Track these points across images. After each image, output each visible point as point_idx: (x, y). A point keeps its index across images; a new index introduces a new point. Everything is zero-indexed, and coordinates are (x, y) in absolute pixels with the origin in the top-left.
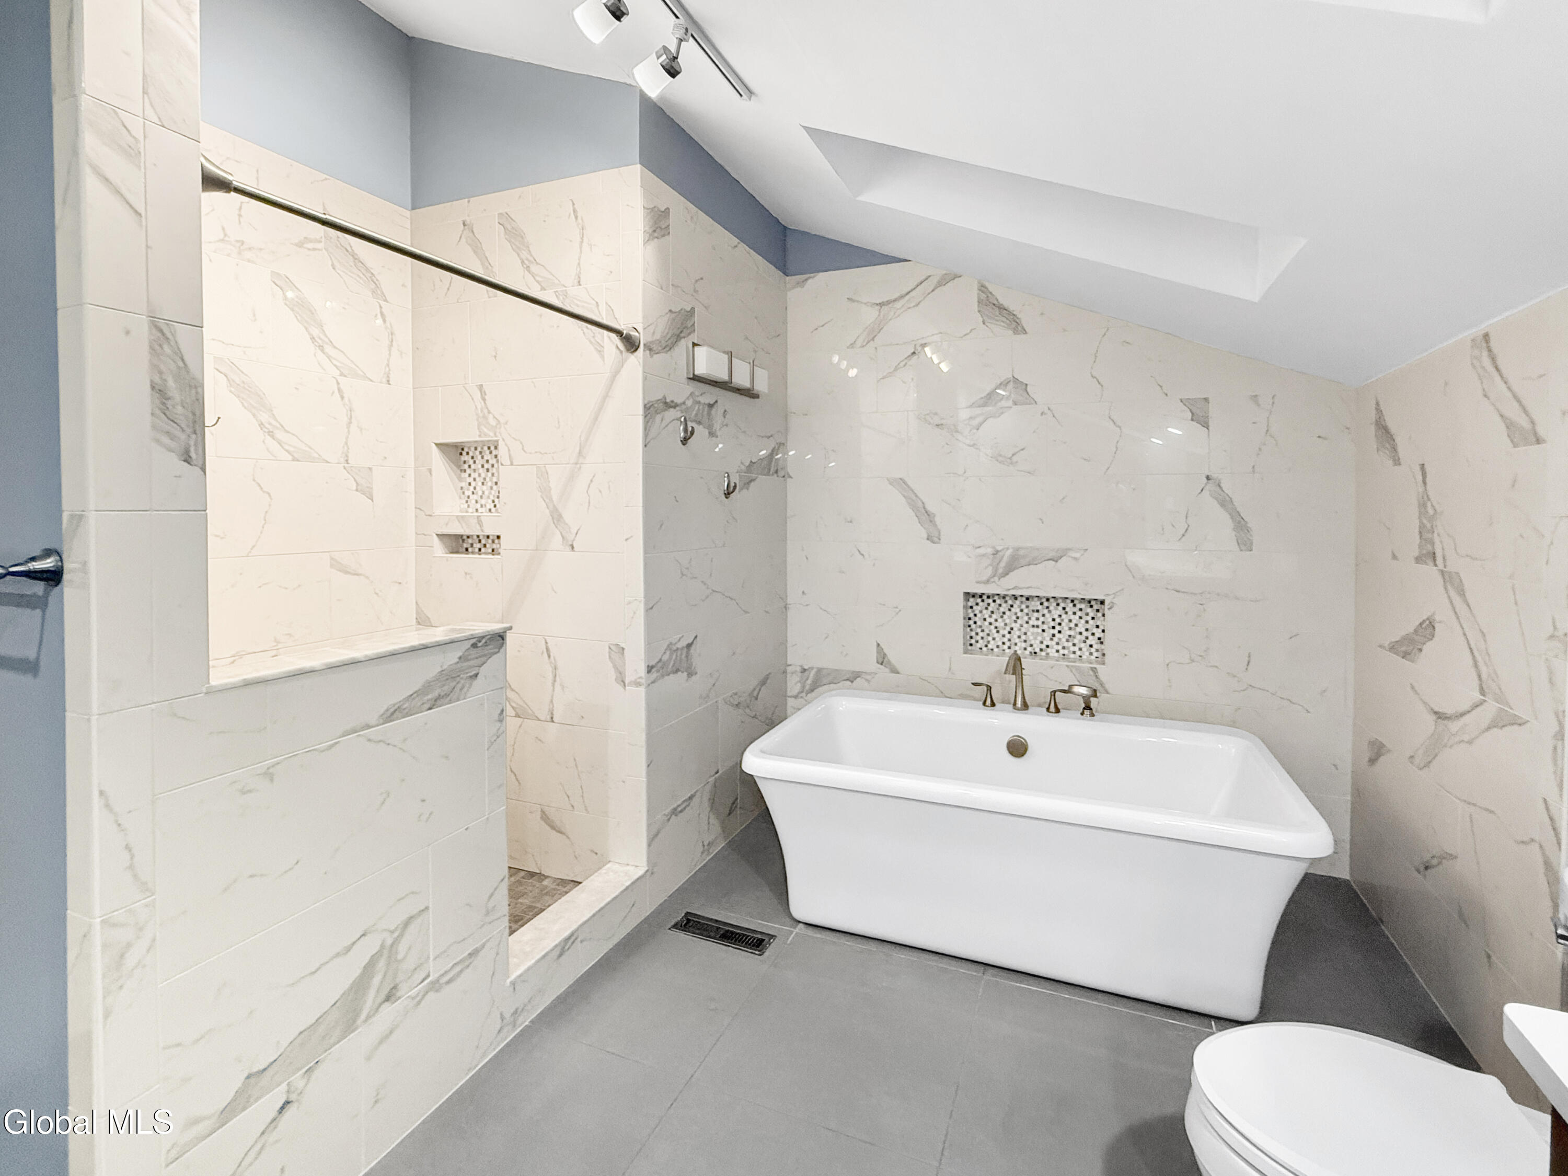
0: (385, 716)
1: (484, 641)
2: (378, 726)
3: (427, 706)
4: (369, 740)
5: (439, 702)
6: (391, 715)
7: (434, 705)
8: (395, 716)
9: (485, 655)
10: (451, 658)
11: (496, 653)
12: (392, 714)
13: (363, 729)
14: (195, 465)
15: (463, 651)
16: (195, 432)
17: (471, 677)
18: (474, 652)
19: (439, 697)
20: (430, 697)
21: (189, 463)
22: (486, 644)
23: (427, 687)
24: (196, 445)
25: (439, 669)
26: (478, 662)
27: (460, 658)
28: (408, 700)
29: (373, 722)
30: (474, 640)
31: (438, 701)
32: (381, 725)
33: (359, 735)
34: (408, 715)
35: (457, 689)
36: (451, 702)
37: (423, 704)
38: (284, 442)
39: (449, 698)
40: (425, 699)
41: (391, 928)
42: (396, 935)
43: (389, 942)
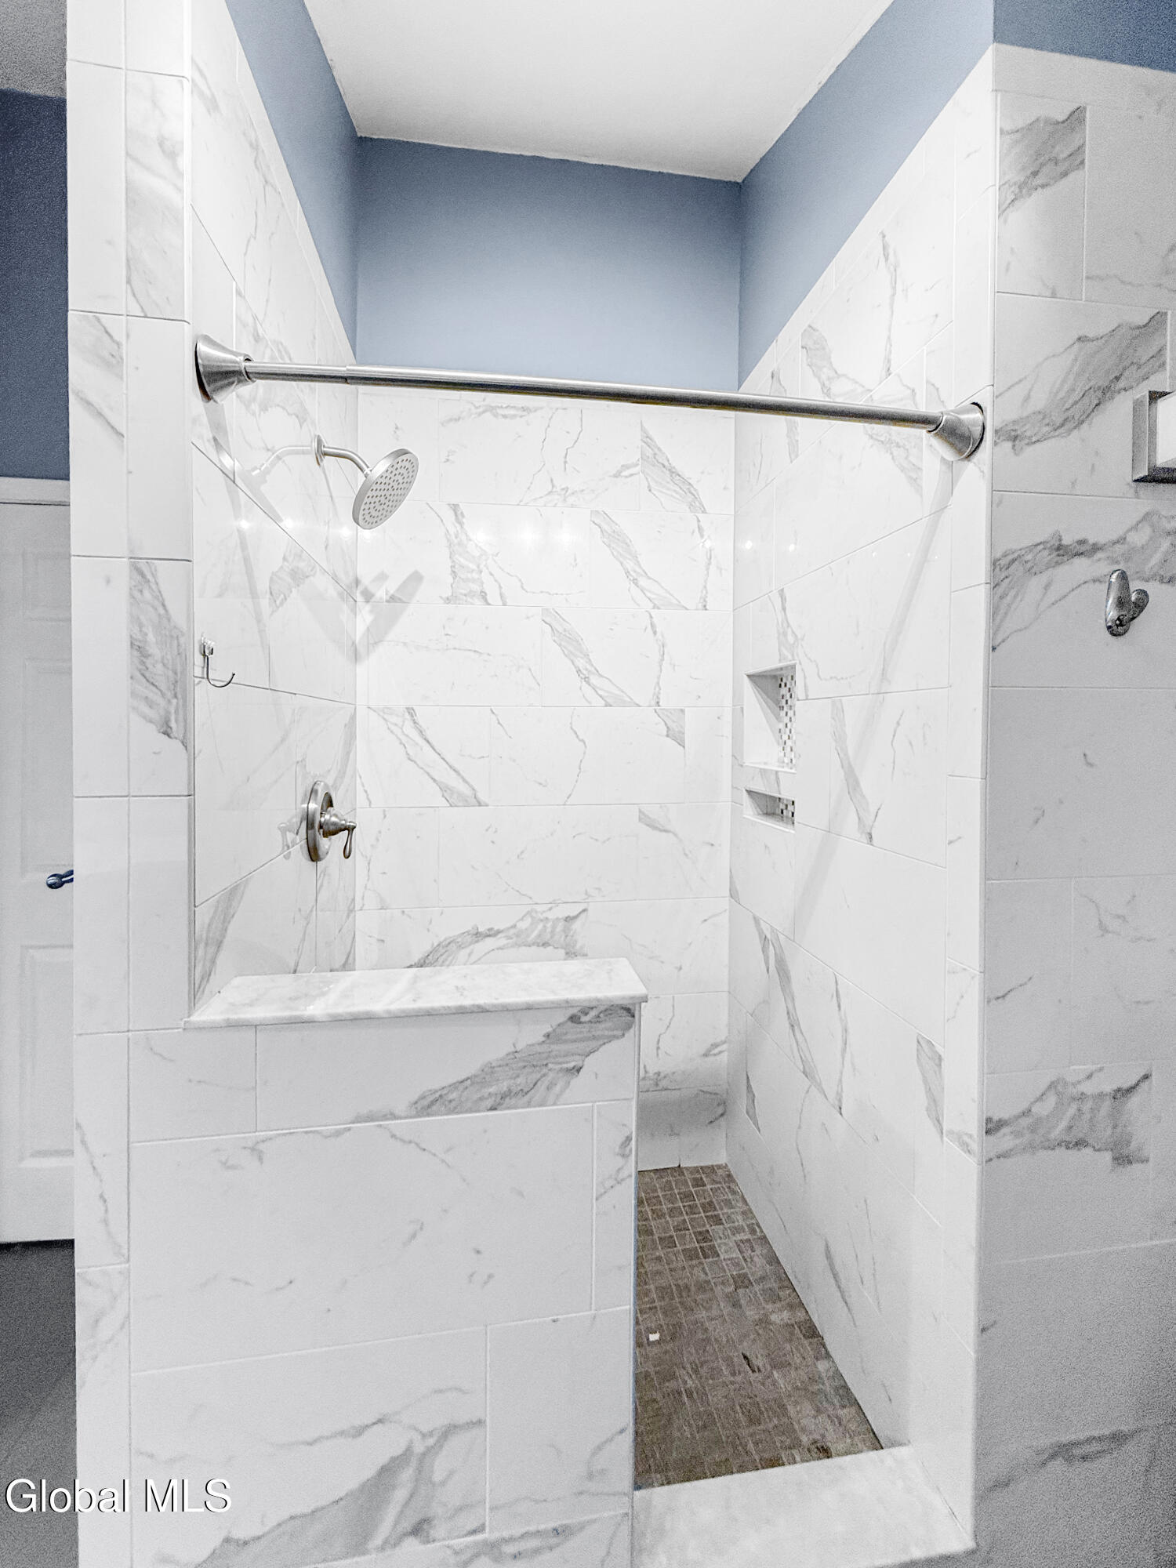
0: (419, 1106)
1: (593, 1013)
2: (406, 1118)
3: (489, 1103)
4: (393, 1136)
5: (507, 1102)
6: (430, 1104)
7: (499, 1104)
8: (434, 1108)
9: (594, 1038)
10: (531, 1035)
11: (617, 1037)
12: (433, 1103)
13: (385, 1118)
14: (176, 738)
15: (555, 1024)
16: (176, 696)
17: (568, 1070)
18: (574, 1030)
19: (510, 1093)
20: (493, 1089)
21: (169, 736)
22: (597, 1020)
23: (488, 1073)
24: (176, 712)
25: (510, 1049)
26: (581, 1047)
27: (548, 1036)
28: (456, 1088)
29: (401, 1111)
30: (575, 1011)
31: (507, 1100)
32: (411, 1117)
33: (380, 1126)
34: (453, 1111)
35: (542, 1087)
36: (529, 1104)
37: (481, 1099)
38: (598, 688)
39: (527, 1098)
40: (486, 1091)
41: (425, 1429)
42: (431, 1441)
43: (419, 1448)
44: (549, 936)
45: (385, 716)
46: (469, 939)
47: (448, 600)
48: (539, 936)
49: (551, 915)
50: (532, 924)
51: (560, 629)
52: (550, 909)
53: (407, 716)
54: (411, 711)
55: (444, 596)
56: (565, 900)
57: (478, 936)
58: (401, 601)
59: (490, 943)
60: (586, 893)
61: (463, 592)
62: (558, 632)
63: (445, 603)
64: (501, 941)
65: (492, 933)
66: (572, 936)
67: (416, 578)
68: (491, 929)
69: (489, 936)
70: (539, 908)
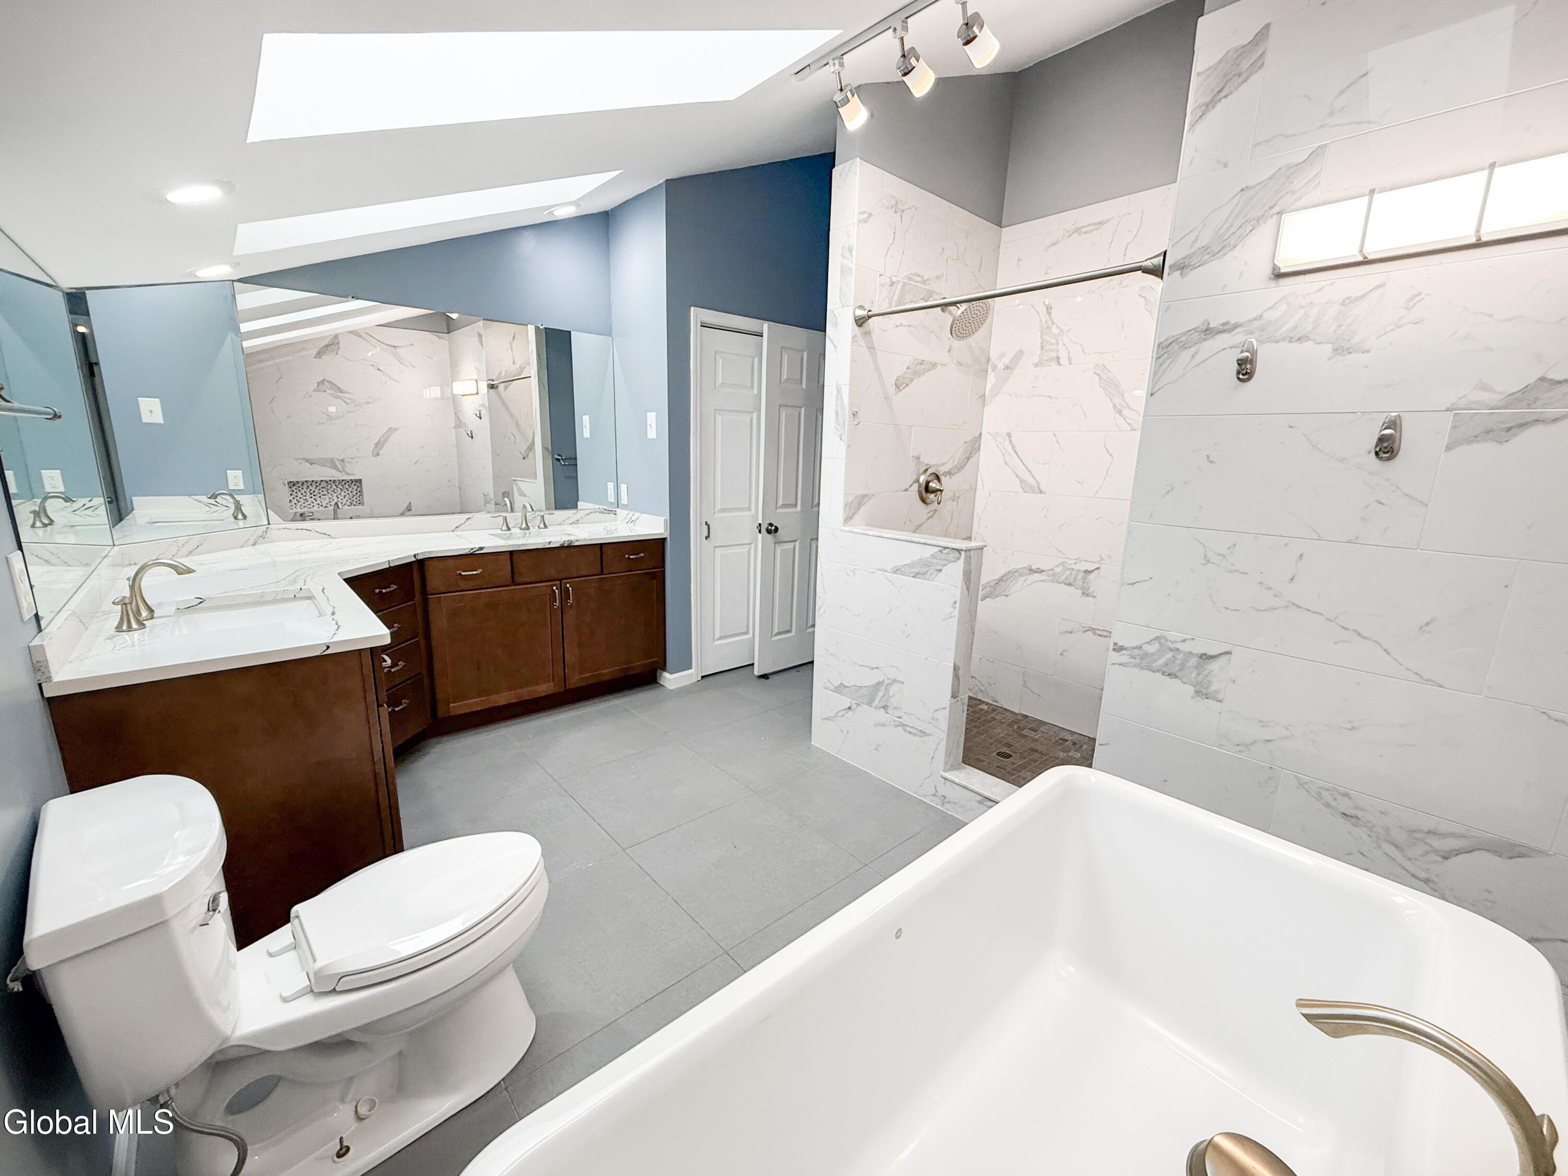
0: (893, 570)
1: (947, 551)
2: (890, 573)
3: (912, 575)
4: (886, 578)
5: (918, 576)
7: (915, 576)
9: (947, 560)
10: (927, 554)
11: (954, 562)
12: (897, 570)
13: (883, 571)
15: (935, 552)
17: (938, 569)
18: (941, 556)
19: (918, 573)
20: (914, 570)
22: (948, 554)
23: (913, 565)
24: (844, 433)
25: (920, 557)
26: (943, 562)
27: (933, 556)
28: (904, 567)
29: (889, 571)
30: (942, 549)
32: (892, 573)
33: (883, 574)
34: (903, 575)
35: (929, 574)
36: (924, 579)
37: (911, 573)
38: (1129, 418)
39: (924, 576)
40: (912, 570)
41: (889, 677)
42: (889, 681)
43: (886, 682)
44: (1072, 580)
45: (996, 438)
46: (1026, 571)
47: (1036, 365)
48: (1066, 579)
49: (1076, 567)
50: (1063, 570)
51: (1105, 377)
52: (1076, 563)
53: (1007, 438)
54: (1009, 435)
55: (1035, 362)
56: (1086, 559)
57: (1032, 571)
58: (1011, 369)
59: (1037, 576)
60: (1100, 557)
61: (1045, 358)
62: (1103, 379)
63: (1035, 367)
64: (1043, 576)
65: (1041, 571)
66: (1087, 583)
67: (1021, 353)
68: (1038, 569)
69: (1037, 572)
70: (1069, 562)
